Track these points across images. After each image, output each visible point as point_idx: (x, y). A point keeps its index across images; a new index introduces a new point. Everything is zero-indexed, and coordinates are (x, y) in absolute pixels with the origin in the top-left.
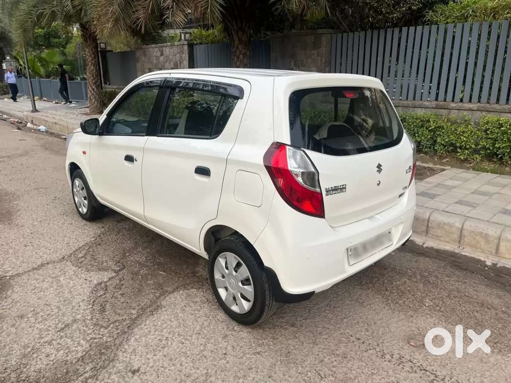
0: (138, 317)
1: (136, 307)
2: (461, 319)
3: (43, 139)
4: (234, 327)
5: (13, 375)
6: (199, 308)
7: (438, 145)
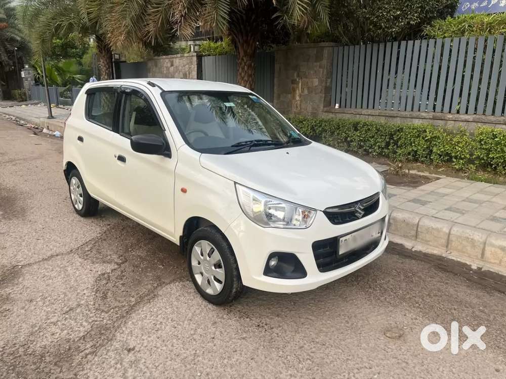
0: (136, 304)
1: (135, 296)
2: (438, 315)
3: (57, 144)
4: (223, 315)
5: (21, 350)
6: (192, 297)
7: (434, 155)
